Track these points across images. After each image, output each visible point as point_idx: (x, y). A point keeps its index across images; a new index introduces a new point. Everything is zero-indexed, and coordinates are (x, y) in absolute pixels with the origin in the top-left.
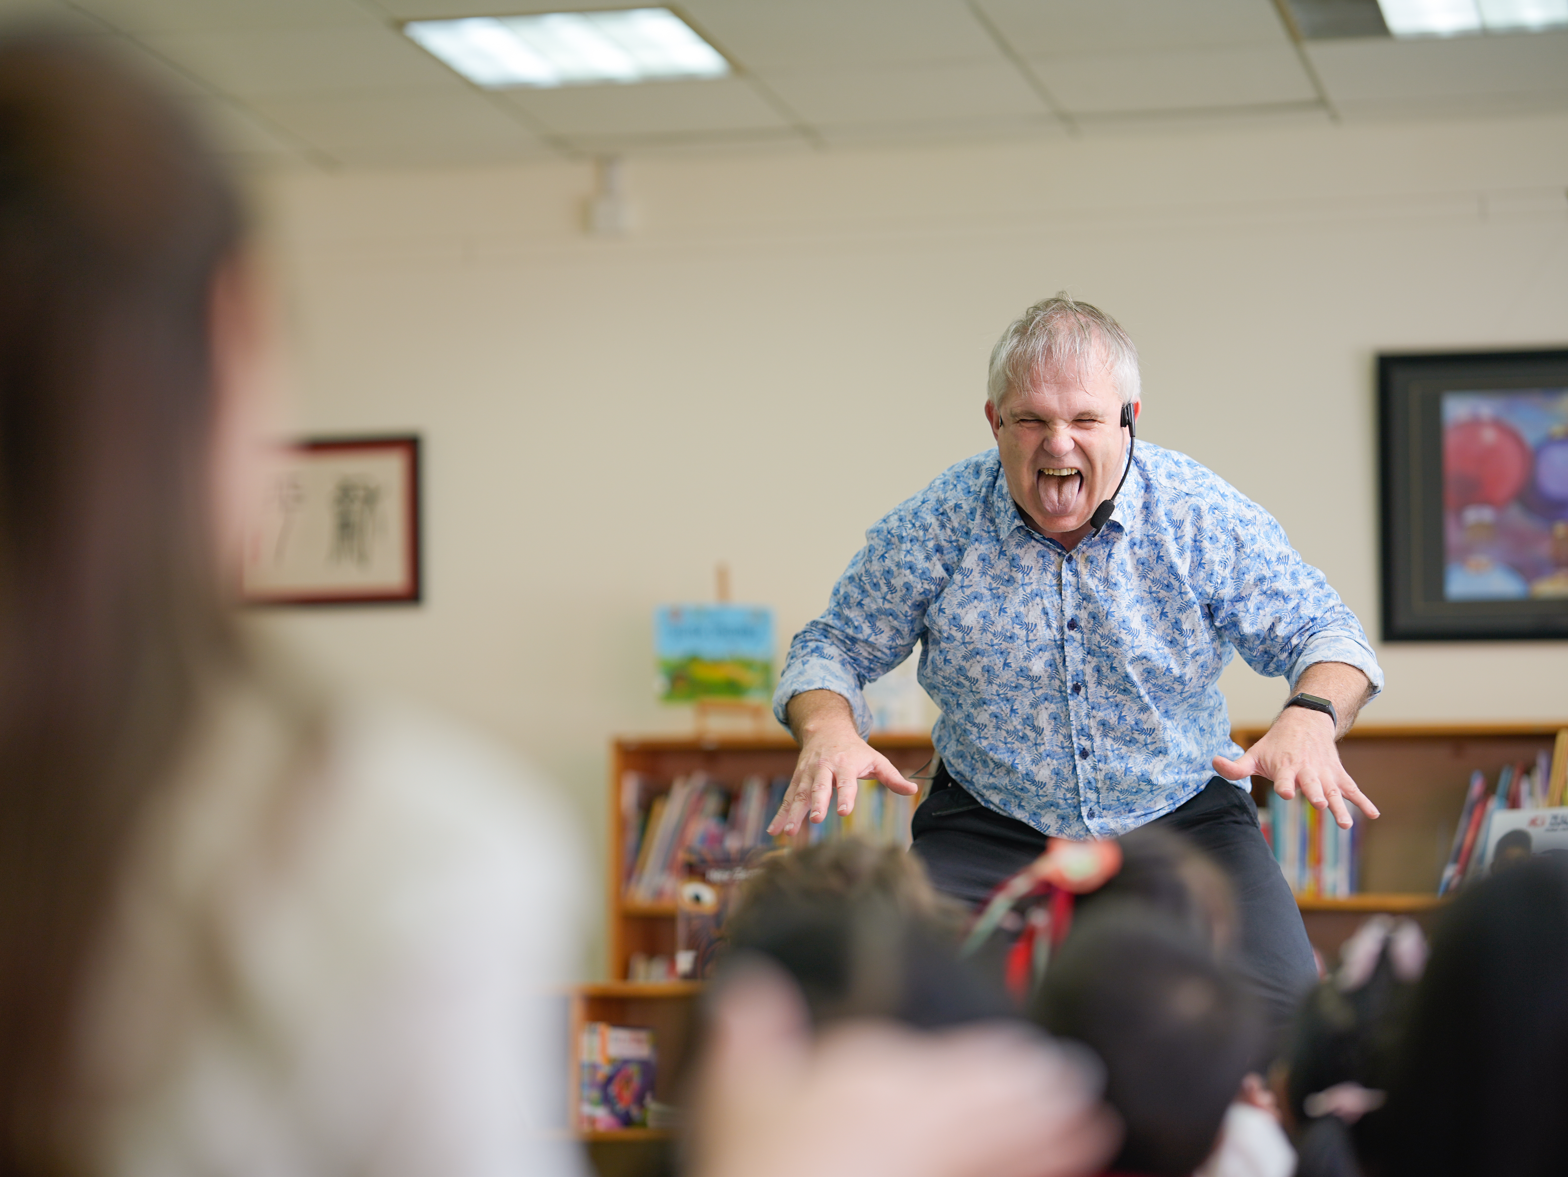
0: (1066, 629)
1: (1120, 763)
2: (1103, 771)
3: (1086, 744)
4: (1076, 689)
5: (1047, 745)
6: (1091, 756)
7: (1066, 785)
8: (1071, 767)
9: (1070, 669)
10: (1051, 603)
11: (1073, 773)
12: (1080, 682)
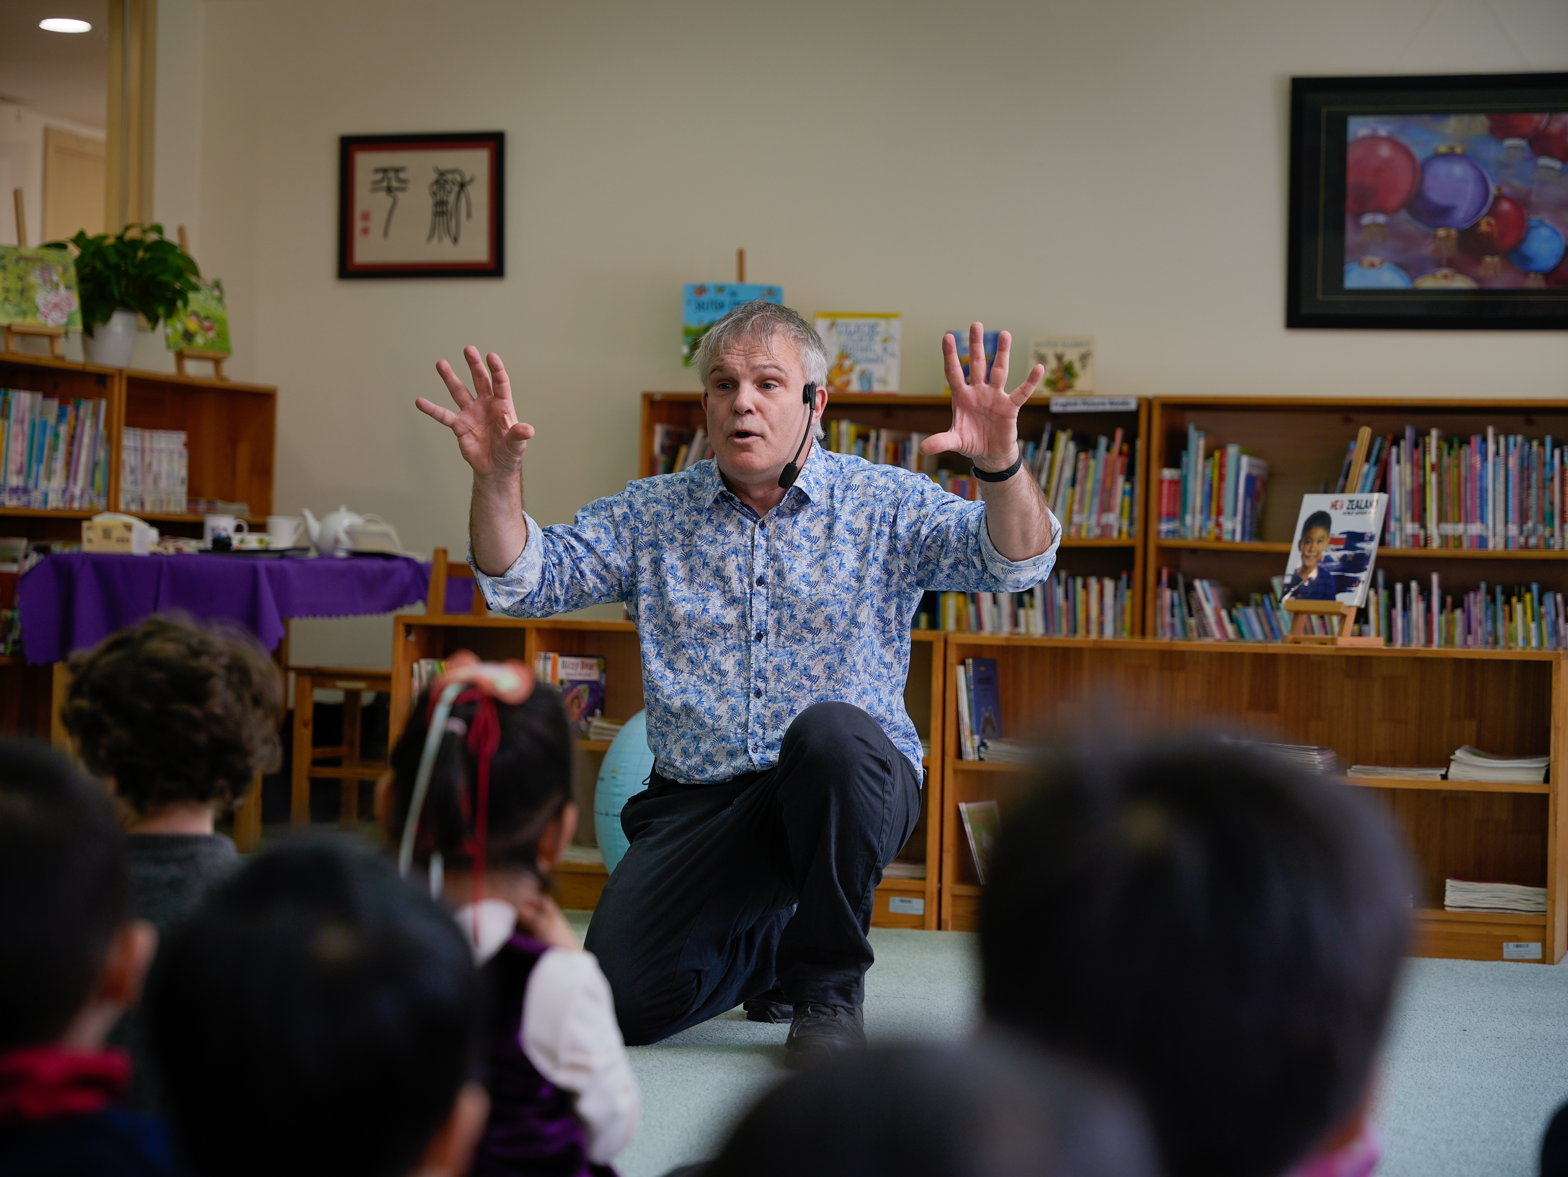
0: (755, 585)
1: (787, 705)
2: (771, 709)
3: (761, 685)
4: (759, 637)
5: (729, 685)
6: (764, 696)
7: (738, 719)
8: (746, 704)
9: (755, 619)
10: (745, 561)
11: (746, 709)
12: (762, 631)
